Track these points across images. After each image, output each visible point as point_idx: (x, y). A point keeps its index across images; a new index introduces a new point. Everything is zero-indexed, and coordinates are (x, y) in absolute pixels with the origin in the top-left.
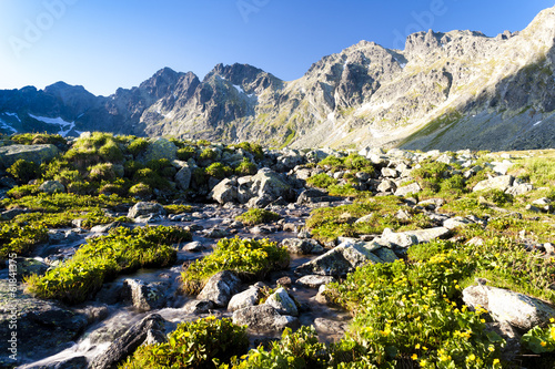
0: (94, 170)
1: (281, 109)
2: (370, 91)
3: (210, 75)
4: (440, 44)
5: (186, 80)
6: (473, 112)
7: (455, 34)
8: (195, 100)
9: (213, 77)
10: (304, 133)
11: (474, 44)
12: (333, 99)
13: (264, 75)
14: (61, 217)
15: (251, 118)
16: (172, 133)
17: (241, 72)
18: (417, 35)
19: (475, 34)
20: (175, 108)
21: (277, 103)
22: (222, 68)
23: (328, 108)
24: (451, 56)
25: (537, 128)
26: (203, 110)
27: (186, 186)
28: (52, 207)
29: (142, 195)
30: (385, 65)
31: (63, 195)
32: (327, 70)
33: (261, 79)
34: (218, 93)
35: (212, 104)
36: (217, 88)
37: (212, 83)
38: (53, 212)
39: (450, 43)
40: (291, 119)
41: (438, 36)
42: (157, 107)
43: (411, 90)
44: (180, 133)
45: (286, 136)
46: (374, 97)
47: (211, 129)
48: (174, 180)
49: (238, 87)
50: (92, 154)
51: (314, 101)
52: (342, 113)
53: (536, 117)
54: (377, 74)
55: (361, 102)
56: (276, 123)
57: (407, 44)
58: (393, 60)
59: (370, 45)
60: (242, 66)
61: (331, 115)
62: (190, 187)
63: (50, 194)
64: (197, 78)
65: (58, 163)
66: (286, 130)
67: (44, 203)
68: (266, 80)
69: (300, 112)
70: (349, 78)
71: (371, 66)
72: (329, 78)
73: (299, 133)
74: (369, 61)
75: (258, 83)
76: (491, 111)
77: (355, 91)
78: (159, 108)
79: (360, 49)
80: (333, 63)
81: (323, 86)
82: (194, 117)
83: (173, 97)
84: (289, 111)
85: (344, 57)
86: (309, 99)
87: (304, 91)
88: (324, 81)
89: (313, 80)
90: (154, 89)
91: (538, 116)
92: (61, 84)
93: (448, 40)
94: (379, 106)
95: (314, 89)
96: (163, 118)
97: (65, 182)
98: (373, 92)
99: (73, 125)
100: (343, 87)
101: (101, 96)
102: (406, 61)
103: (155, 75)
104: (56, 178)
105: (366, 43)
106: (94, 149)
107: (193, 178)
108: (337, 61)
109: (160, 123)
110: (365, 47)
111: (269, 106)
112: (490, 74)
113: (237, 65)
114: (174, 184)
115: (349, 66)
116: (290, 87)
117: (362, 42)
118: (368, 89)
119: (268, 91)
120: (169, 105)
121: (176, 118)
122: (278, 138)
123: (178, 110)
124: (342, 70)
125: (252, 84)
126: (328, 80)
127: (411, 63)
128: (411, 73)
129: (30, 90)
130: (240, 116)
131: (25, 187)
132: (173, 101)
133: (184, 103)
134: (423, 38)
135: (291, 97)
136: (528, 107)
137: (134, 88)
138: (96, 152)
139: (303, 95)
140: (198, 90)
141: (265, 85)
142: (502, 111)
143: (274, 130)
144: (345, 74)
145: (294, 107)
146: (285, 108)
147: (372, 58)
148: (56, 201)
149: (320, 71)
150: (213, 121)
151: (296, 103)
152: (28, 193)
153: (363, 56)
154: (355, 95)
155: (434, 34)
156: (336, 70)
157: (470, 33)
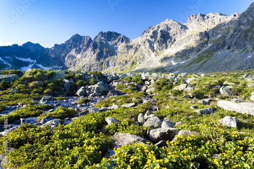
0: (31, 84)
1: (130, 52)
2: (171, 43)
3: (97, 37)
4: (204, 20)
5: (86, 40)
6: (219, 52)
7: (211, 15)
8: (90, 49)
9: (98, 38)
10: (140, 63)
11: (220, 19)
12: (153, 47)
13: (122, 36)
14: (14, 102)
15: (116, 56)
16: (80, 64)
17: (110, 35)
18: (193, 16)
19: (221, 14)
20: (81, 53)
21: (128, 50)
22: (102, 34)
23: (151, 51)
24: (209, 26)
25: (249, 59)
26: (94, 53)
27: (68, 89)
28: (12, 99)
29: (48, 94)
30: (178, 31)
31: (18, 94)
32: (151, 34)
33: (120, 38)
34: (101, 45)
35: (98, 51)
36: (100, 43)
37: (97, 41)
38: (13, 100)
39: (209, 19)
40: (134, 57)
41: (203, 16)
42: (73, 52)
43: (190, 42)
44: (84, 64)
45: (132, 65)
46: (173, 46)
47: (98, 62)
48: (63, 87)
49: (109, 42)
50: (31, 78)
51: (145, 48)
52: (158, 53)
53: (248, 54)
54: (174, 35)
55: (166, 48)
56: (127, 59)
57: (188, 20)
58: (182, 28)
59: (171, 21)
60: (111, 32)
61: (153, 55)
62: (70, 90)
63: (13, 93)
64: (90, 39)
65: (18, 82)
66: (132, 62)
67: (10, 97)
68: (123, 39)
69: (138, 53)
70: (161, 37)
71: (171, 31)
72: (152, 37)
73: (138, 63)
74: (170, 29)
75: (119, 40)
76: (227, 51)
77: (164, 43)
78: (74, 53)
79: (166, 23)
80: (154, 30)
81: (149, 41)
82: (90, 57)
83: (80, 48)
84: (133, 53)
85: (159, 27)
86: (142, 47)
87: (140, 43)
88: (150, 39)
89: (144, 38)
90: (71, 44)
91: (250, 53)
92: (29, 43)
93: (208, 18)
94: (175, 50)
95: (145, 42)
96: (76, 57)
97: (19, 89)
98: (172, 43)
99: (35, 61)
100: (158, 41)
101: (47, 48)
102: (188, 29)
103: (71, 38)
104: (16, 87)
105: (169, 20)
106: (32, 76)
107: (71, 86)
108: (155, 29)
109: (75, 60)
110: (168, 22)
111: (124, 51)
112: (228, 34)
113: (109, 32)
114: (63, 89)
115: (161, 31)
116: (134, 42)
117: (167, 20)
118: (170, 42)
119: (123, 44)
120: (78, 52)
121: (82, 57)
122: (128, 66)
123: (83, 54)
124: (158, 34)
125: (116, 41)
126: (151, 38)
127: (190, 29)
128: (190, 34)
129: (15, 46)
130: (111, 56)
131: (4, 91)
132: (80, 49)
133: (85, 50)
134: (196, 17)
135: (134, 47)
136: (245, 49)
137: (62, 44)
138: (33, 77)
139: (140, 45)
140: (92, 44)
141: (122, 41)
142: (233, 51)
143: (126, 62)
144: (159, 35)
145: (136, 51)
146: (131, 52)
147: (171, 27)
148: (14, 97)
149: (147, 34)
150: (98, 58)
151: (137, 49)
152: (5, 93)
153: (167, 27)
154: (164, 45)
155: (201, 15)
156: (155, 33)
157: (219, 14)
